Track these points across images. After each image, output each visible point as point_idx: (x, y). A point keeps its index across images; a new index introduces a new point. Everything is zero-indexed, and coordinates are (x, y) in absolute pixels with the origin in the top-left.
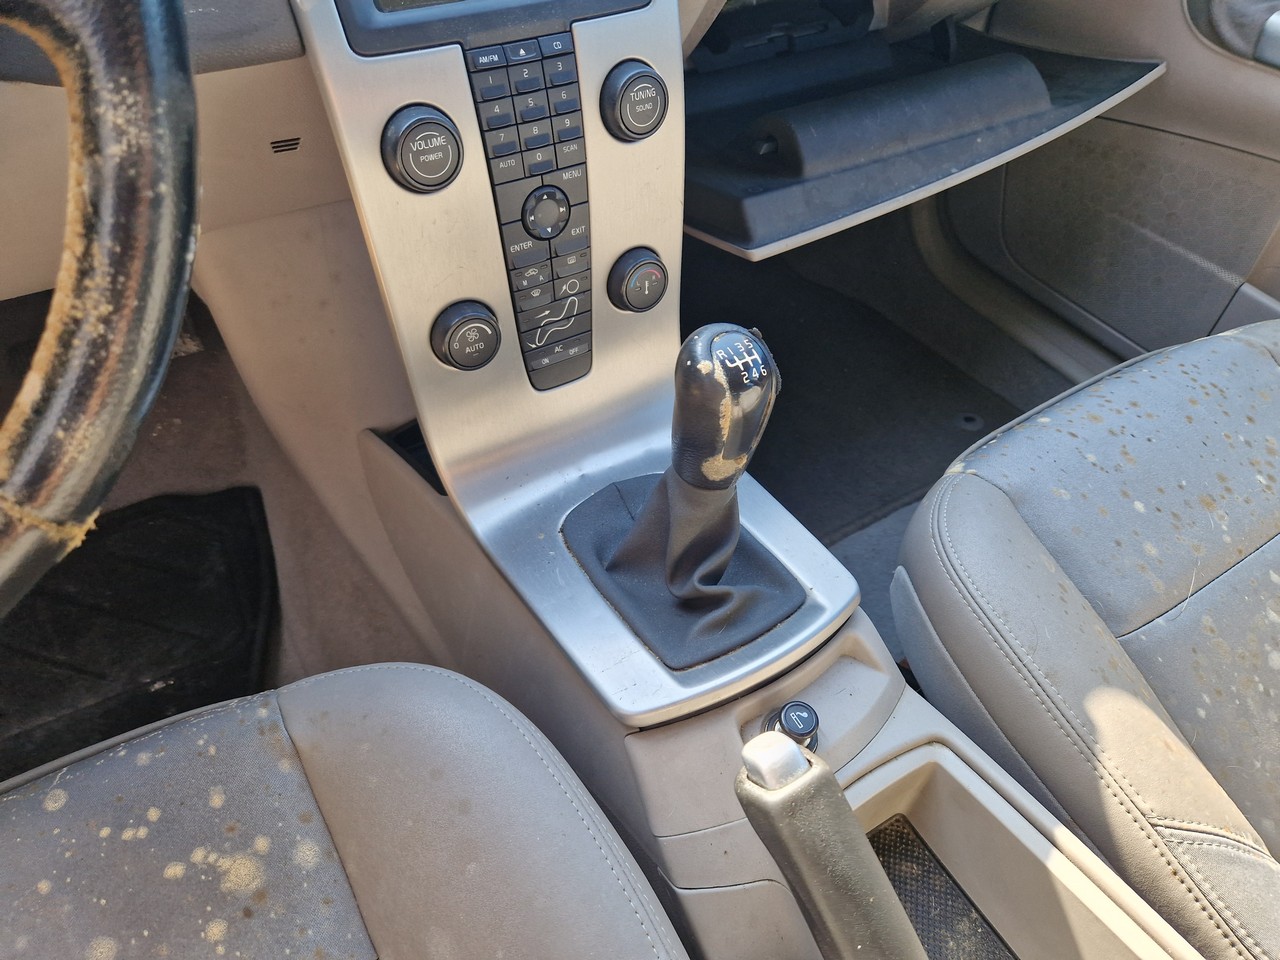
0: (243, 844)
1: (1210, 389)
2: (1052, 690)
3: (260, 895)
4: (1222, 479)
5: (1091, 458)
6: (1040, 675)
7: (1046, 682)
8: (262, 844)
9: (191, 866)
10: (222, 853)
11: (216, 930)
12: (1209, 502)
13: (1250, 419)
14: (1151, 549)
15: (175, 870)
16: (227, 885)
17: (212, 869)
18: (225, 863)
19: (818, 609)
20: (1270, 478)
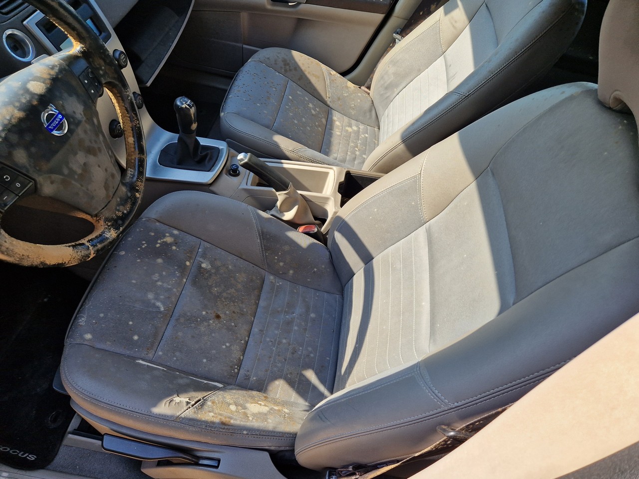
0: (164, 236)
1: (255, 75)
2: (267, 140)
3: (175, 240)
4: (268, 92)
5: (245, 99)
6: (264, 139)
7: (266, 139)
8: (167, 235)
9: (159, 243)
10: (163, 239)
11: (174, 248)
12: (269, 98)
13: (265, 78)
14: (265, 112)
15: (158, 245)
16: (169, 242)
17: (163, 242)
18: (165, 240)
19: (222, 149)
20: (275, 88)
